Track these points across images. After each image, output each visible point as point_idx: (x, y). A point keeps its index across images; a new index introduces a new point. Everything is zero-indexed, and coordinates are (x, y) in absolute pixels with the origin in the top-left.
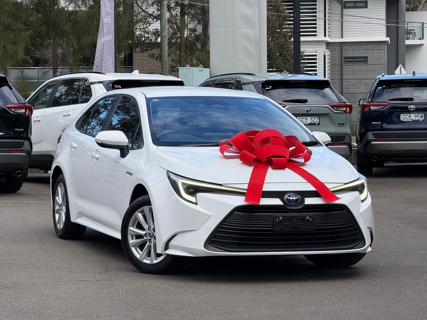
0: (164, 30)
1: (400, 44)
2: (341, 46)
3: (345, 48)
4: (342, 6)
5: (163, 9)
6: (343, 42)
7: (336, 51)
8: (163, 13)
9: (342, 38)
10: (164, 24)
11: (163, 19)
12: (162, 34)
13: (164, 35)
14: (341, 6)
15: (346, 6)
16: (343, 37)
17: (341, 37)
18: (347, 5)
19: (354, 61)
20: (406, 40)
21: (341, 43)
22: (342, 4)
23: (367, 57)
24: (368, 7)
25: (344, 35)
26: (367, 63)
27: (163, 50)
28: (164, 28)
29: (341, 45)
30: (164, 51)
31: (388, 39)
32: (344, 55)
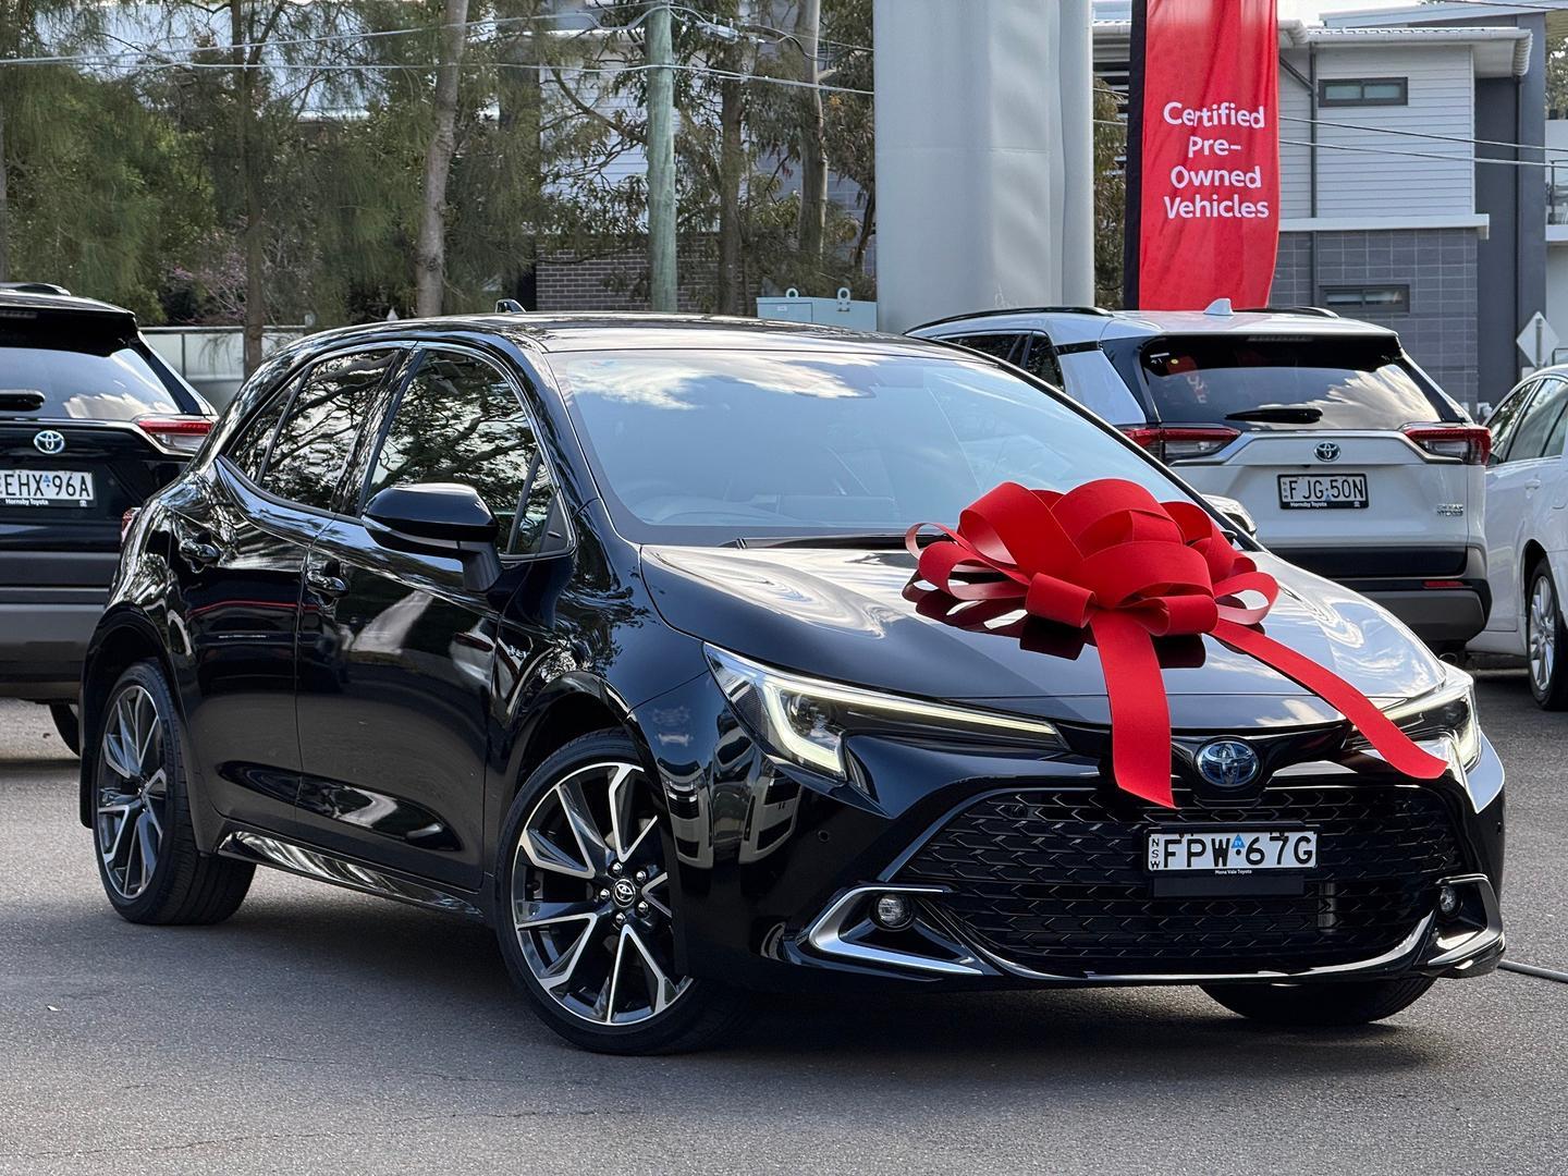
0: (662, 180)
1: (1528, 241)
2: (1311, 248)
3: (1323, 252)
4: (1312, 96)
5: (656, 104)
6: (1318, 232)
7: (1291, 266)
8: (661, 117)
9: (1313, 215)
10: (663, 159)
11: (658, 138)
12: (656, 197)
13: (663, 198)
14: (1309, 99)
15: (1328, 97)
16: (1318, 212)
17: (1310, 212)
18: (1332, 93)
19: (1360, 303)
20: (1548, 227)
21: (1310, 234)
22: (1312, 91)
23: (1408, 286)
24: (1409, 101)
25: (1319, 205)
26: (1408, 310)
27: (659, 257)
28: (663, 172)
29: (1309, 244)
30: (662, 259)
31: (1484, 220)
32: (1321, 281)
